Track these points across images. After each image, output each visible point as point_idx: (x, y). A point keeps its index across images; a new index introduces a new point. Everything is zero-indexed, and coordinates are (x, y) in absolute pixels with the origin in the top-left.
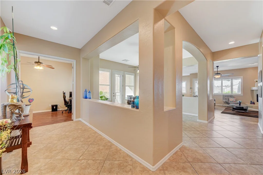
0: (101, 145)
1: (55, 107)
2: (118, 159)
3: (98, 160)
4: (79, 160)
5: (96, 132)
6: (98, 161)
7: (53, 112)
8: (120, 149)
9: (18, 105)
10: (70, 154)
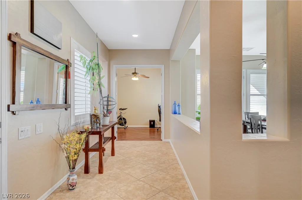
0: (170, 174)
1: (152, 123)
2: (175, 196)
3: (155, 188)
4: (139, 180)
5: (176, 159)
6: (153, 189)
7: (150, 128)
8: (189, 187)
9: (97, 116)
10: (136, 173)
